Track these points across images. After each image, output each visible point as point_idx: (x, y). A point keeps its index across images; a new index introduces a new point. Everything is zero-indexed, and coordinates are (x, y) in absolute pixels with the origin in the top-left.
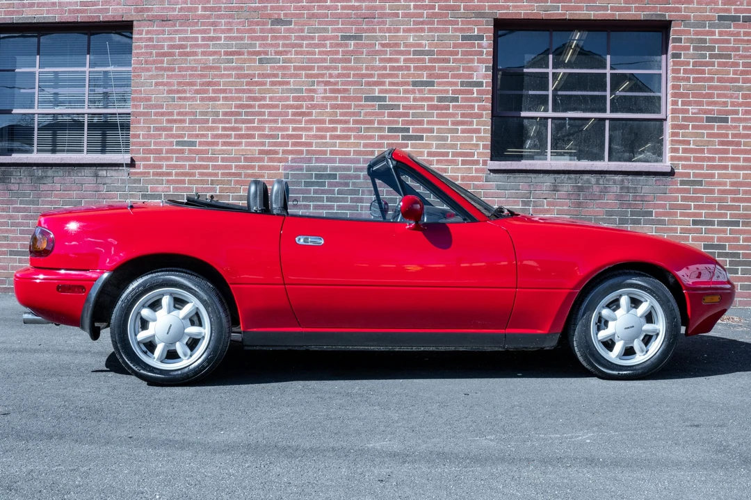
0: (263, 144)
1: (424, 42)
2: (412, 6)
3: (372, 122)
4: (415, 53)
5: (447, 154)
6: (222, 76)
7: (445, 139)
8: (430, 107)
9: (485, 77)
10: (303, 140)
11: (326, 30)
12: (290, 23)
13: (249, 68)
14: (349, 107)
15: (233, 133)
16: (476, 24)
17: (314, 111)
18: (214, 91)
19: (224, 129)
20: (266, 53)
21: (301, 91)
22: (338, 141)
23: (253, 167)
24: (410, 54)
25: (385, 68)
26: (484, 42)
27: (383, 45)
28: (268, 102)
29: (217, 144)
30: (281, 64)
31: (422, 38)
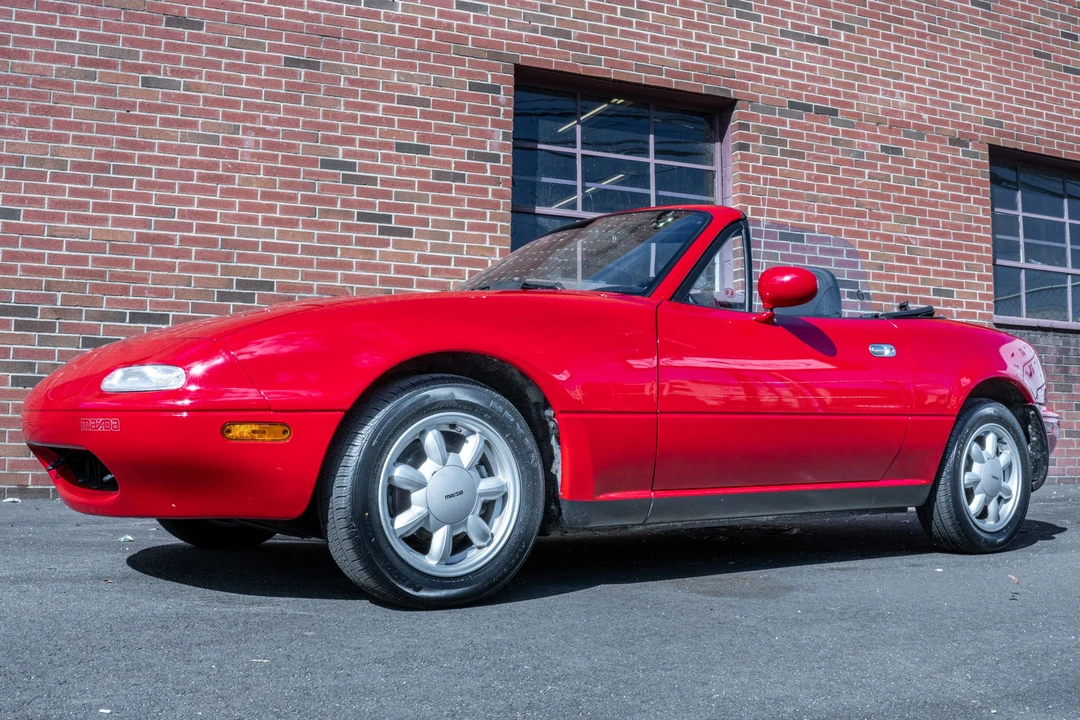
0: (146, 224)
1: (414, 85)
2: (397, 28)
3: (333, 202)
4: (401, 100)
5: (447, 261)
6: (75, 100)
7: (445, 237)
8: (424, 186)
9: (503, 147)
10: (218, 222)
11: (260, 46)
12: (199, 26)
13: (124, 91)
14: (296, 174)
15: (91, 201)
16: (491, 68)
17: (237, 175)
18: (58, 125)
19: (73, 192)
20: (156, 70)
21: (215, 140)
22: (276, 228)
23: (126, 264)
24: (393, 102)
25: (354, 118)
26: (502, 97)
27: (352, 82)
28: (156, 153)
29: (60, 217)
30: (182, 92)
31: (411, 78)
